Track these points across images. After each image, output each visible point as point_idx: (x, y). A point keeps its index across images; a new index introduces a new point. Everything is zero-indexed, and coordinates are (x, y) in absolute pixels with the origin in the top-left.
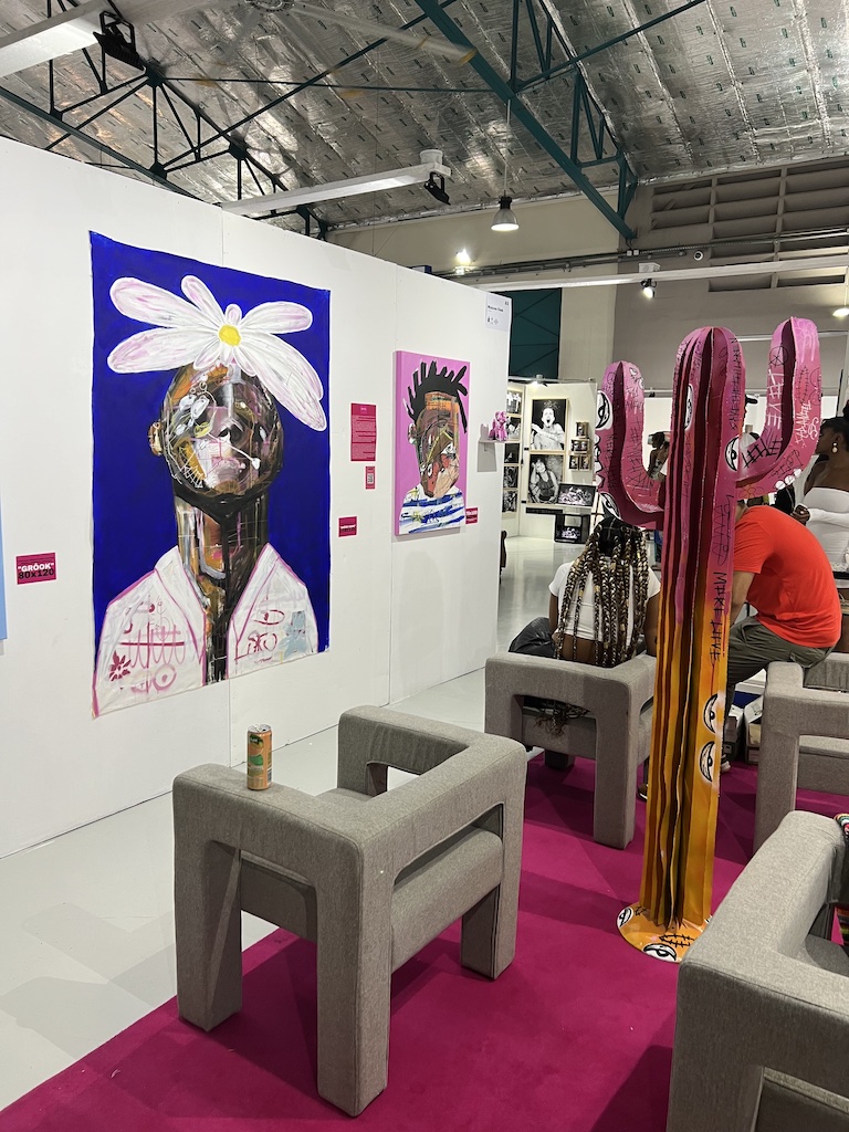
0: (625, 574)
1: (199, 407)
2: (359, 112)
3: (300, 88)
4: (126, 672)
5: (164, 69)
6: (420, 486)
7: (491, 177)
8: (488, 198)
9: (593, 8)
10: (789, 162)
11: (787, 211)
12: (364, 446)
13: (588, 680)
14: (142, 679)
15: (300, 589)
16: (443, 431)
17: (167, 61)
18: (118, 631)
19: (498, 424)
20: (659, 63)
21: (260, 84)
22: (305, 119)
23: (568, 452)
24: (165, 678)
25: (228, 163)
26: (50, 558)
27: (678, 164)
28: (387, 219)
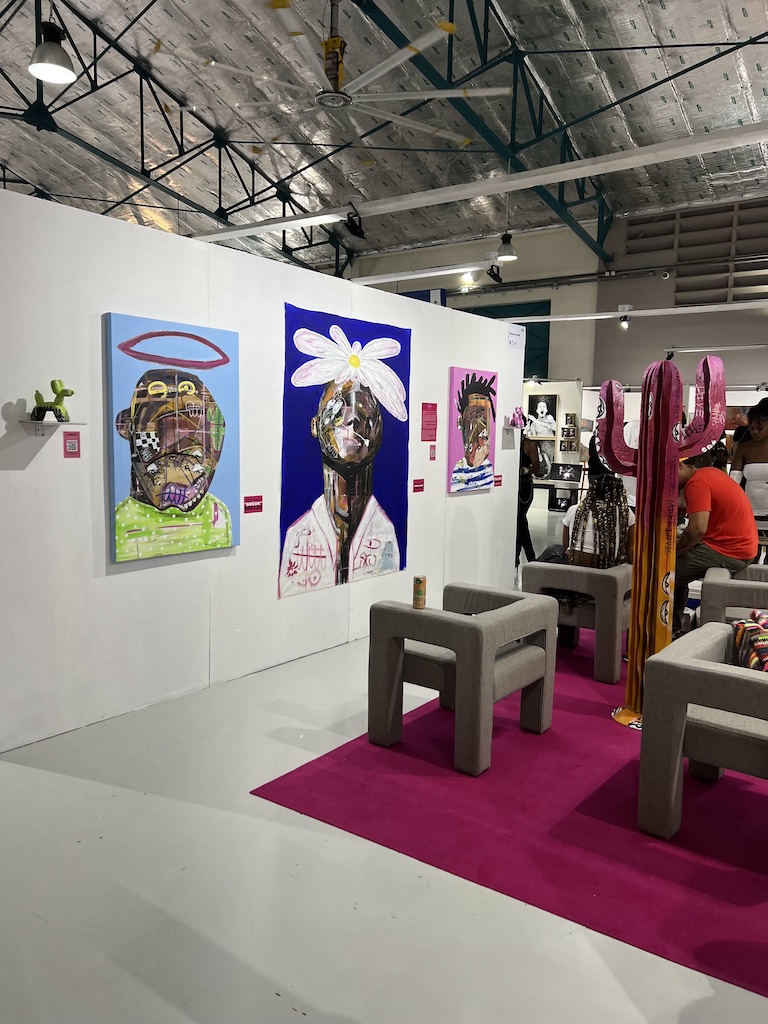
0: (614, 510)
1: (337, 407)
2: (384, 165)
3: (338, 149)
4: (295, 572)
5: (227, 135)
6: (464, 459)
7: (490, 213)
8: (488, 230)
9: (577, 85)
10: (740, 199)
11: (739, 239)
12: (429, 433)
13: (590, 575)
14: (303, 577)
15: (389, 526)
16: (479, 420)
17: (231, 128)
18: (292, 546)
19: (517, 415)
20: (631, 124)
21: (305, 146)
22: (339, 171)
23: (559, 438)
24: (315, 578)
25: (274, 205)
26: (259, 498)
27: (647, 201)
28: (403, 247)
